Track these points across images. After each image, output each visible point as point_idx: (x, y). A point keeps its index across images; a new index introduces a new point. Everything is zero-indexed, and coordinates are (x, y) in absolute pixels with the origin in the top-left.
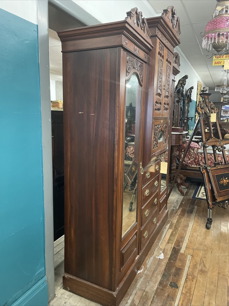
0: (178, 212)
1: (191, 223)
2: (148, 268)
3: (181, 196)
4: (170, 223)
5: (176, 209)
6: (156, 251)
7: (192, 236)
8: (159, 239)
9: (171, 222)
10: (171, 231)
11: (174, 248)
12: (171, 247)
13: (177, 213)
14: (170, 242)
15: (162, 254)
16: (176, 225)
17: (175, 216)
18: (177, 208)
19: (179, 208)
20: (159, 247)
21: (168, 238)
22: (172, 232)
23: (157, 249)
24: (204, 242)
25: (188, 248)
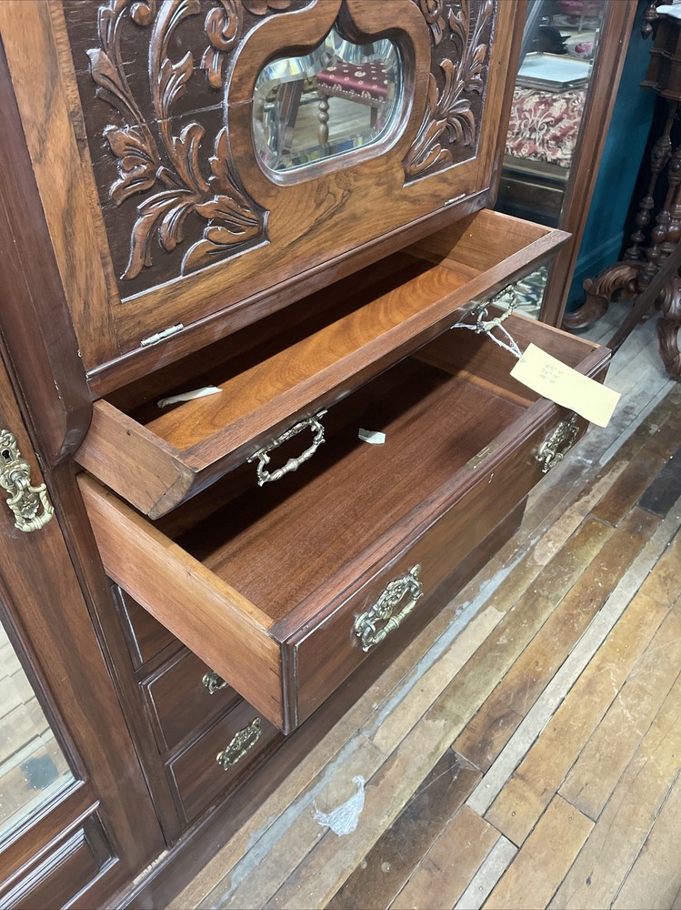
0: (595, 488)
1: (630, 585)
2: (234, 886)
3: (665, 381)
4: (514, 565)
5: (596, 463)
6: (340, 760)
7: (590, 688)
8: (401, 678)
9: (525, 560)
10: (493, 618)
11: (449, 758)
12: (437, 748)
13: (588, 493)
14: (450, 704)
15: (361, 793)
16: (541, 585)
17: (567, 513)
18: (603, 462)
19: (614, 460)
20: (371, 738)
21: (450, 677)
22: (498, 631)
23: (354, 744)
24: (640, 751)
25: (522, 777)
